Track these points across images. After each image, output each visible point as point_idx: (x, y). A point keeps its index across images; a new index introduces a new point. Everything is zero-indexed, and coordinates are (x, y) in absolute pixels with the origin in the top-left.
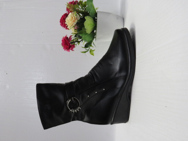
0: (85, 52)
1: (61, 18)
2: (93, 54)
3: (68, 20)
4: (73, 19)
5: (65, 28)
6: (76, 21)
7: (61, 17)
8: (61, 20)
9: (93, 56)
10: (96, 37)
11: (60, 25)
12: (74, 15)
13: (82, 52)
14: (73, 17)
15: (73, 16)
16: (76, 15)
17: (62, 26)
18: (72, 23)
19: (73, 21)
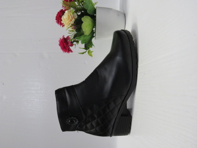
0: (83, 53)
1: (57, 15)
2: (91, 56)
3: (65, 19)
4: (70, 19)
5: (61, 26)
6: (73, 20)
7: (57, 13)
8: (56, 17)
9: (91, 57)
10: (95, 36)
11: (56, 23)
12: (71, 13)
13: (80, 53)
14: (70, 16)
15: (69, 14)
16: (73, 13)
17: (58, 24)
18: (69, 22)
19: (70, 20)
